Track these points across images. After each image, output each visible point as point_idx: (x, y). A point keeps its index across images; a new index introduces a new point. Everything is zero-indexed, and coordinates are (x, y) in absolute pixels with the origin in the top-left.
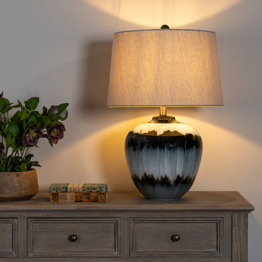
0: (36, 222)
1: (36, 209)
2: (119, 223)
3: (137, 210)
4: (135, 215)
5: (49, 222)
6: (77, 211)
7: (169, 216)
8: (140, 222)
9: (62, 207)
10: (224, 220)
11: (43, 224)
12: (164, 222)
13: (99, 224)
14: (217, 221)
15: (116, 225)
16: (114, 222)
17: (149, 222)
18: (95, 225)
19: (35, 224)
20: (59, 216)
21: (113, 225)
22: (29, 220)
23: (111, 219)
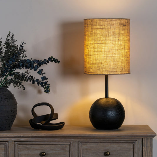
0: (20, 144)
1: (20, 136)
2: (72, 145)
3: (83, 136)
4: (82, 139)
5: (28, 144)
6: (46, 137)
7: (103, 140)
8: (85, 143)
9: (36, 134)
10: (138, 142)
11: (24, 145)
12: (101, 144)
13: (60, 145)
14: (133, 143)
15: (70, 146)
16: (69, 144)
17: (91, 144)
18: (57, 145)
19: (19, 146)
20: (34, 140)
21: (68, 146)
22: (16, 143)
23: (67, 142)
